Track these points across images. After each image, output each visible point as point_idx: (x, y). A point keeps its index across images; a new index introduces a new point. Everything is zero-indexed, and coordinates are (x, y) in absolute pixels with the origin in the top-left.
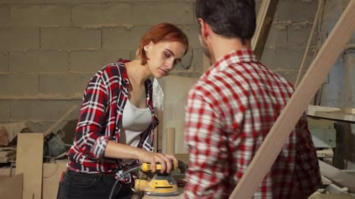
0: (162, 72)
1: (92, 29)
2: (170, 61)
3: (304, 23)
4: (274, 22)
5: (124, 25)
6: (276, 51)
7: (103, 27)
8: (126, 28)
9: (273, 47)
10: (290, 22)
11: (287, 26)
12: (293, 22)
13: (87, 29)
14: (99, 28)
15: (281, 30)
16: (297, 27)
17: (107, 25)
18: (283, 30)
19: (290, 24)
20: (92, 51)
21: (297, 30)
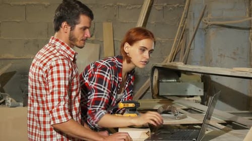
0: (143, 63)
1: (19, 5)
2: (146, 53)
3: (175, 6)
4: (154, 4)
5: (44, 3)
6: (155, 26)
7: (28, 4)
8: (44, 5)
9: (153, 22)
10: (165, 4)
11: (163, 7)
12: (168, 5)
13: (15, 5)
14: (24, 5)
15: (159, 10)
16: (171, 8)
17: (30, 3)
18: (161, 10)
19: (165, 6)
20: (18, 22)
21: (171, 10)
